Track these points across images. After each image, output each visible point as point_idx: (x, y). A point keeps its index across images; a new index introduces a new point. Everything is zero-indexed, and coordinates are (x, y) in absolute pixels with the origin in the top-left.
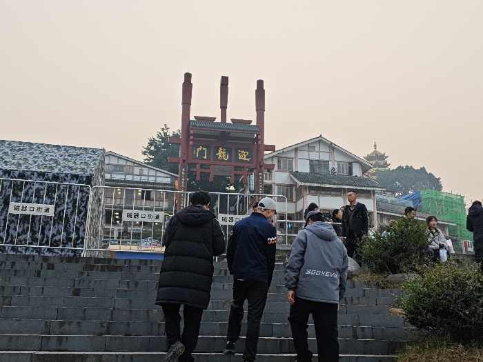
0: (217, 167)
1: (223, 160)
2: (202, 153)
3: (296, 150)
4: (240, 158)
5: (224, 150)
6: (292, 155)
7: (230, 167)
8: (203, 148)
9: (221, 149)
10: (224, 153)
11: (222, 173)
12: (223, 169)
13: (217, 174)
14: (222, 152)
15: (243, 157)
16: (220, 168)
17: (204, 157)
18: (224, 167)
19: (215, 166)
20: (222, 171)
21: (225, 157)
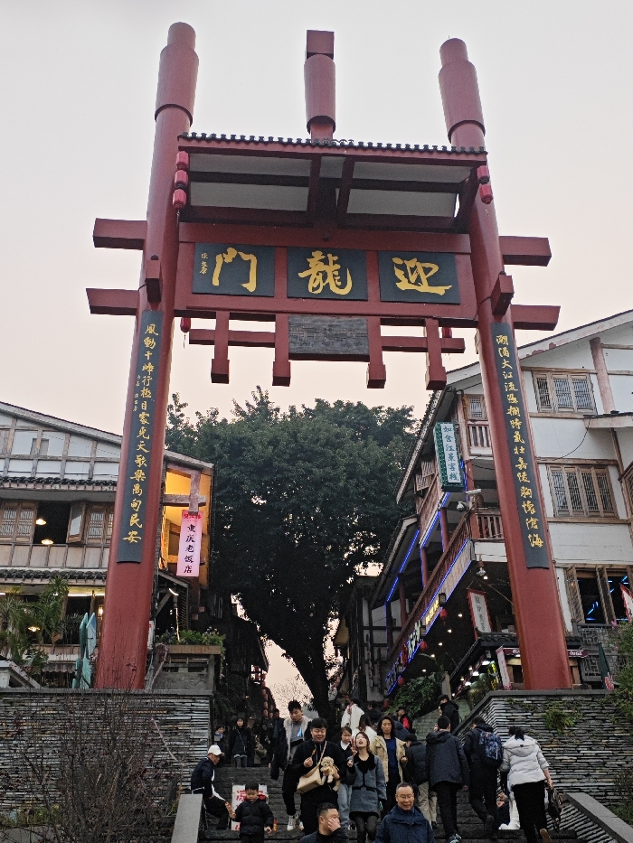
0: (307, 320)
1: (327, 295)
2: (236, 271)
3: (595, 344)
4: (403, 285)
5: (331, 258)
6: (584, 361)
7: (363, 319)
8: (240, 253)
9: (318, 255)
10: (332, 269)
11: (327, 345)
12: (330, 330)
13: (304, 346)
14: (322, 267)
15: (416, 284)
16: (320, 323)
17: (244, 285)
18: (335, 321)
19: (297, 318)
20: (329, 337)
21: (339, 284)
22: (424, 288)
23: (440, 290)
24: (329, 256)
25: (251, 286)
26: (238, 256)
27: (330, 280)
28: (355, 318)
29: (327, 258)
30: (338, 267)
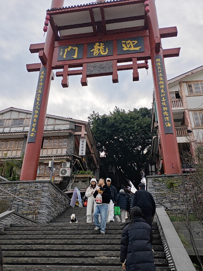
1: (100, 56)
4: (125, 49)
7: (111, 61)
8: (73, 47)
9: (97, 44)
10: (102, 47)
11: (99, 71)
12: (100, 66)
13: (92, 72)
14: (99, 47)
15: (129, 48)
16: (97, 64)
17: (73, 56)
18: (102, 63)
19: (90, 64)
20: (100, 68)
21: (104, 51)
22: (132, 49)
23: (138, 49)
24: (101, 44)
25: (75, 57)
26: (72, 48)
27: (101, 51)
28: (109, 61)
29: (100, 45)
30: (104, 46)
